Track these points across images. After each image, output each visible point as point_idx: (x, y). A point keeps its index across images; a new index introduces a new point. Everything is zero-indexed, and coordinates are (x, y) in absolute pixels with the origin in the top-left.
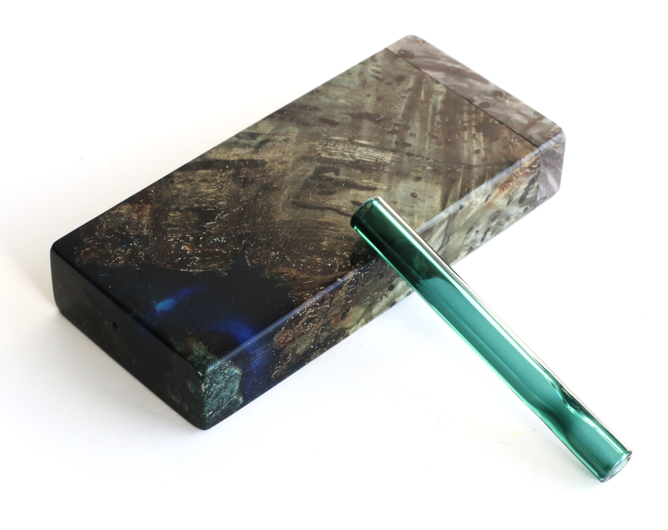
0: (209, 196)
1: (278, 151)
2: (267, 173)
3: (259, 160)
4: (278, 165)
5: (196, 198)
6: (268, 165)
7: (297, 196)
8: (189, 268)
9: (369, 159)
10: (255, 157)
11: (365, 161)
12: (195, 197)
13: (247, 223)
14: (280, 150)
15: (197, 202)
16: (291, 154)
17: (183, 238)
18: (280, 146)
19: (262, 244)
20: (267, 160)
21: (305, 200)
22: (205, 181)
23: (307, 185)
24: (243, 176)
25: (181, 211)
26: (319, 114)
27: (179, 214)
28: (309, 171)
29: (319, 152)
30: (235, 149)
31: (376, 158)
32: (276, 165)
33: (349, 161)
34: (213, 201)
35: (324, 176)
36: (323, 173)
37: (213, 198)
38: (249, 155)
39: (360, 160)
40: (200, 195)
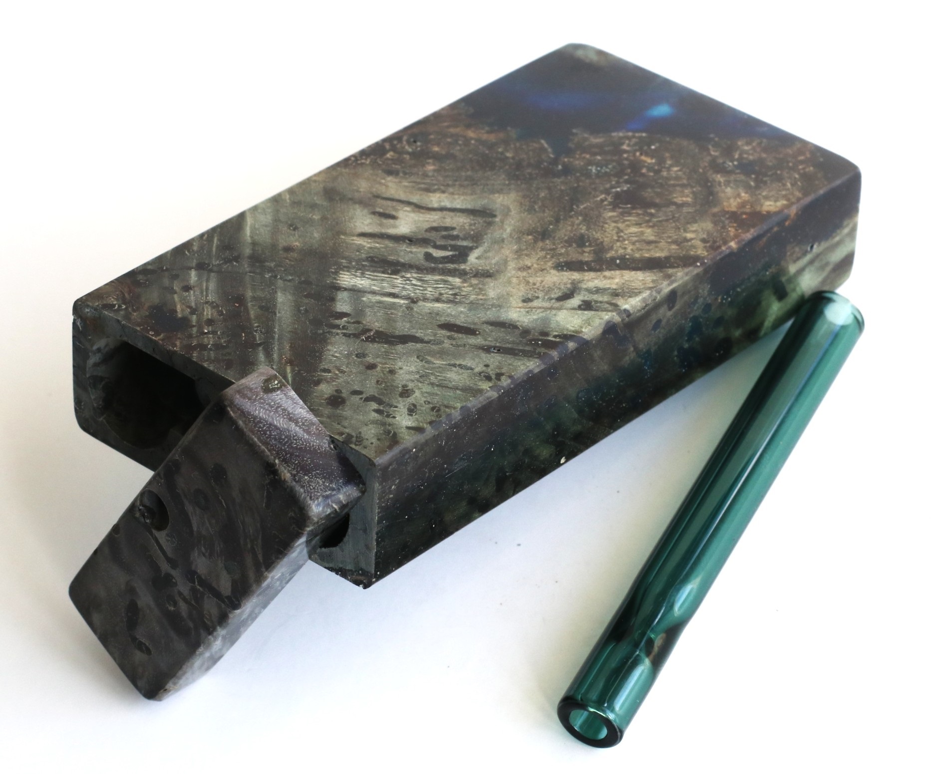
0: (634, 222)
1: (538, 284)
2: (547, 254)
3: (566, 271)
4: (532, 265)
5: (655, 220)
6: (550, 264)
7: (490, 224)
8: (634, 137)
9: (376, 276)
10: (576, 276)
11: (383, 272)
12: (657, 221)
13: (562, 191)
14: (535, 287)
15: (652, 215)
16: (514, 280)
17: (658, 172)
18: (535, 292)
19: (529, 165)
20: (553, 272)
21: (473, 220)
22: (649, 243)
23: (477, 239)
24: (587, 249)
25: (675, 204)
26: (478, 341)
27: (675, 200)
28: (477, 258)
29: (465, 285)
30: (614, 287)
31: (364, 277)
32: (535, 266)
33: (411, 272)
34: (626, 217)
35: (449, 251)
36: (453, 256)
37: (628, 220)
38: (586, 278)
39: (391, 274)
40: (651, 224)
